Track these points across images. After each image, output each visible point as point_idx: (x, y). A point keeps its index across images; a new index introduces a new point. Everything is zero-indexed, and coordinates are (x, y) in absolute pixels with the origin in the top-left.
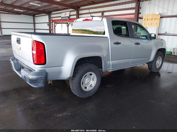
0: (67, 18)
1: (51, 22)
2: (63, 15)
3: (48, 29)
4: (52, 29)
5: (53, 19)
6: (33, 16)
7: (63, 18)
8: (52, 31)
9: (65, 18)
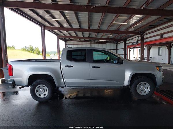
0: (136, 43)
1: (126, 47)
2: (133, 41)
3: (123, 53)
4: (126, 54)
5: (128, 45)
6: (116, 43)
7: (133, 44)
8: (126, 55)
9: (135, 43)
